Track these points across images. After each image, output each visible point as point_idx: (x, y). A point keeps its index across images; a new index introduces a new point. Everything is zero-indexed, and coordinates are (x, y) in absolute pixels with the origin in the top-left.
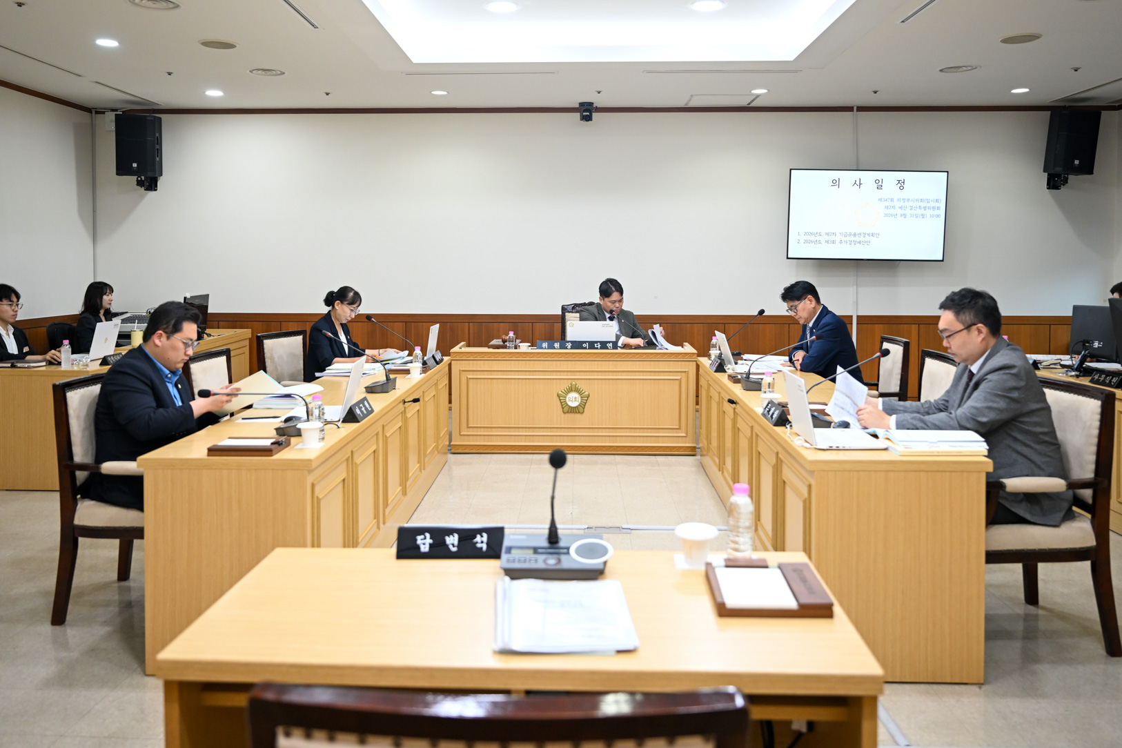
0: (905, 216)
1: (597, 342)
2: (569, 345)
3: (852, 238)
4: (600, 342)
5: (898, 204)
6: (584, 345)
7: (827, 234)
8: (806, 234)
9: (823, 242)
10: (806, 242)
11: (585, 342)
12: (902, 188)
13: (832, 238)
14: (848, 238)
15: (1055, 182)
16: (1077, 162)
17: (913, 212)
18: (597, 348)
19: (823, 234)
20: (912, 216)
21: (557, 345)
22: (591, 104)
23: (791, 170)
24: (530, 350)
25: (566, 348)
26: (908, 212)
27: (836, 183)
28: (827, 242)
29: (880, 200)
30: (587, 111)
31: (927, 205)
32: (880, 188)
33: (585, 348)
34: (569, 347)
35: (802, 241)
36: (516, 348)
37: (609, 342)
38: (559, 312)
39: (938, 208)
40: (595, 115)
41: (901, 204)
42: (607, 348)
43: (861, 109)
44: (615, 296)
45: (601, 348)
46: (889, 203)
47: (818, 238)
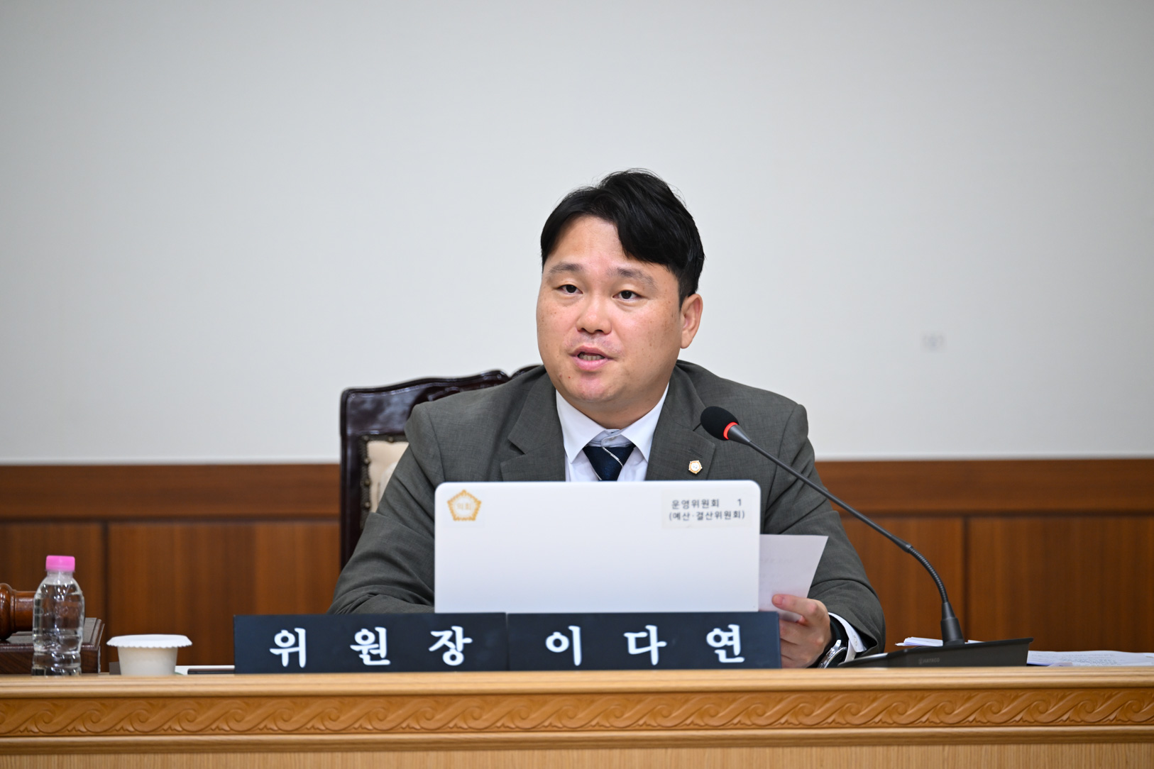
1: (637, 621)
2: (453, 643)
4: (660, 620)
6: (554, 643)
11: (561, 622)
18: (642, 663)
21: (371, 644)
24: (185, 680)
25: (435, 664)
33: (563, 662)
34: (455, 655)
36: (89, 666)
37: (722, 620)
38: (329, 450)
42: (709, 661)
45: (669, 661)
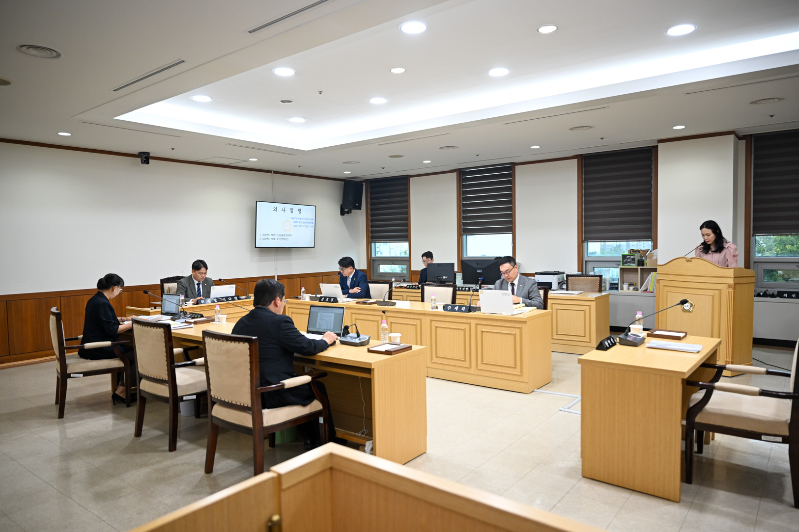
0: (301, 226)
1: (229, 297)
3: (282, 237)
5: (299, 221)
7: (272, 235)
8: (263, 235)
9: (270, 239)
10: (263, 239)
12: (300, 213)
13: (273, 237)
14: (280, 237)
15: (342, 213)
16: (357, 204)
17: (304, 224)
19: (270, 235)
20: (303, 226)
22: (148, 153)
23: (257, 201)
26: (302, 224)
27: (275, 209)
28: (272, 239)
29: (292, 218)
30: (145, 158)
31: (309, 221)
32: (292, 212)
34: (216, 301)
35: (262, 239)
39: (313, 223)
40: (150, 160)
41: (299, 220)
43: (275, 172)
44: (203, 270)
46: (295, 220)
47: (268, 237)
